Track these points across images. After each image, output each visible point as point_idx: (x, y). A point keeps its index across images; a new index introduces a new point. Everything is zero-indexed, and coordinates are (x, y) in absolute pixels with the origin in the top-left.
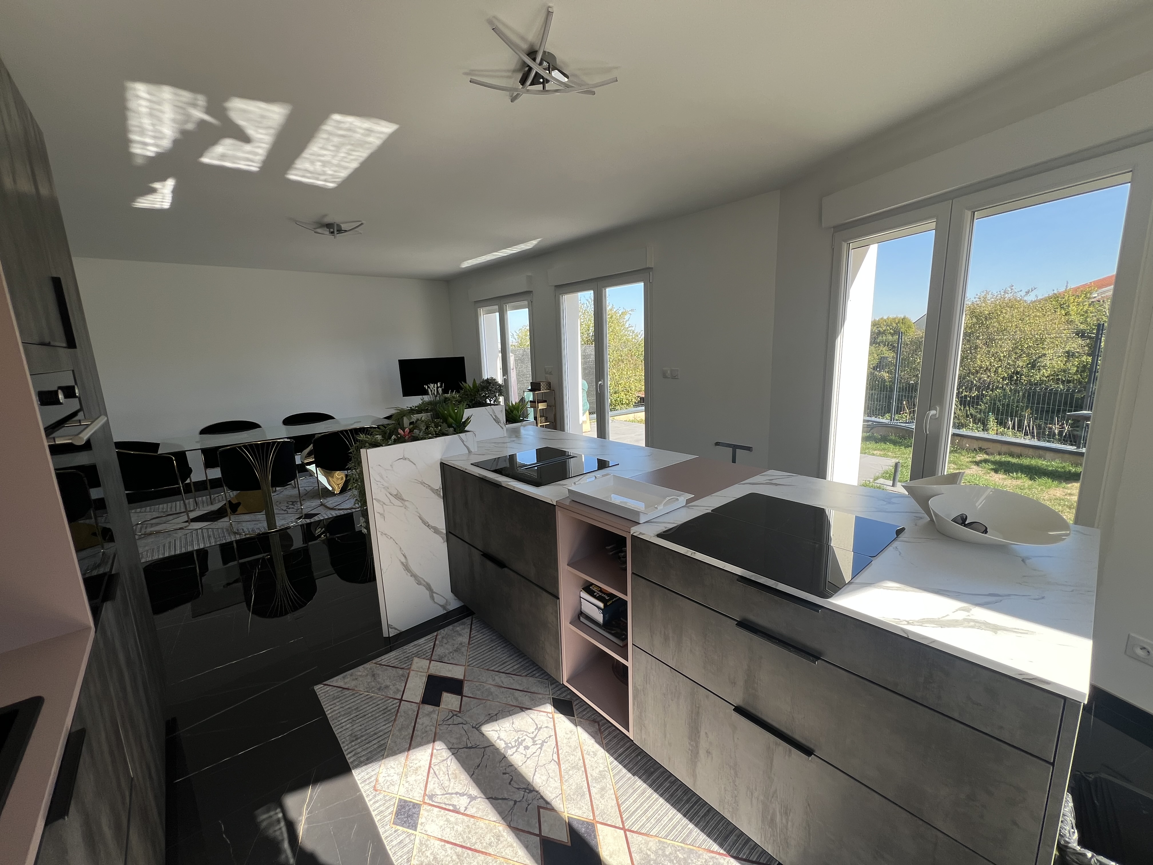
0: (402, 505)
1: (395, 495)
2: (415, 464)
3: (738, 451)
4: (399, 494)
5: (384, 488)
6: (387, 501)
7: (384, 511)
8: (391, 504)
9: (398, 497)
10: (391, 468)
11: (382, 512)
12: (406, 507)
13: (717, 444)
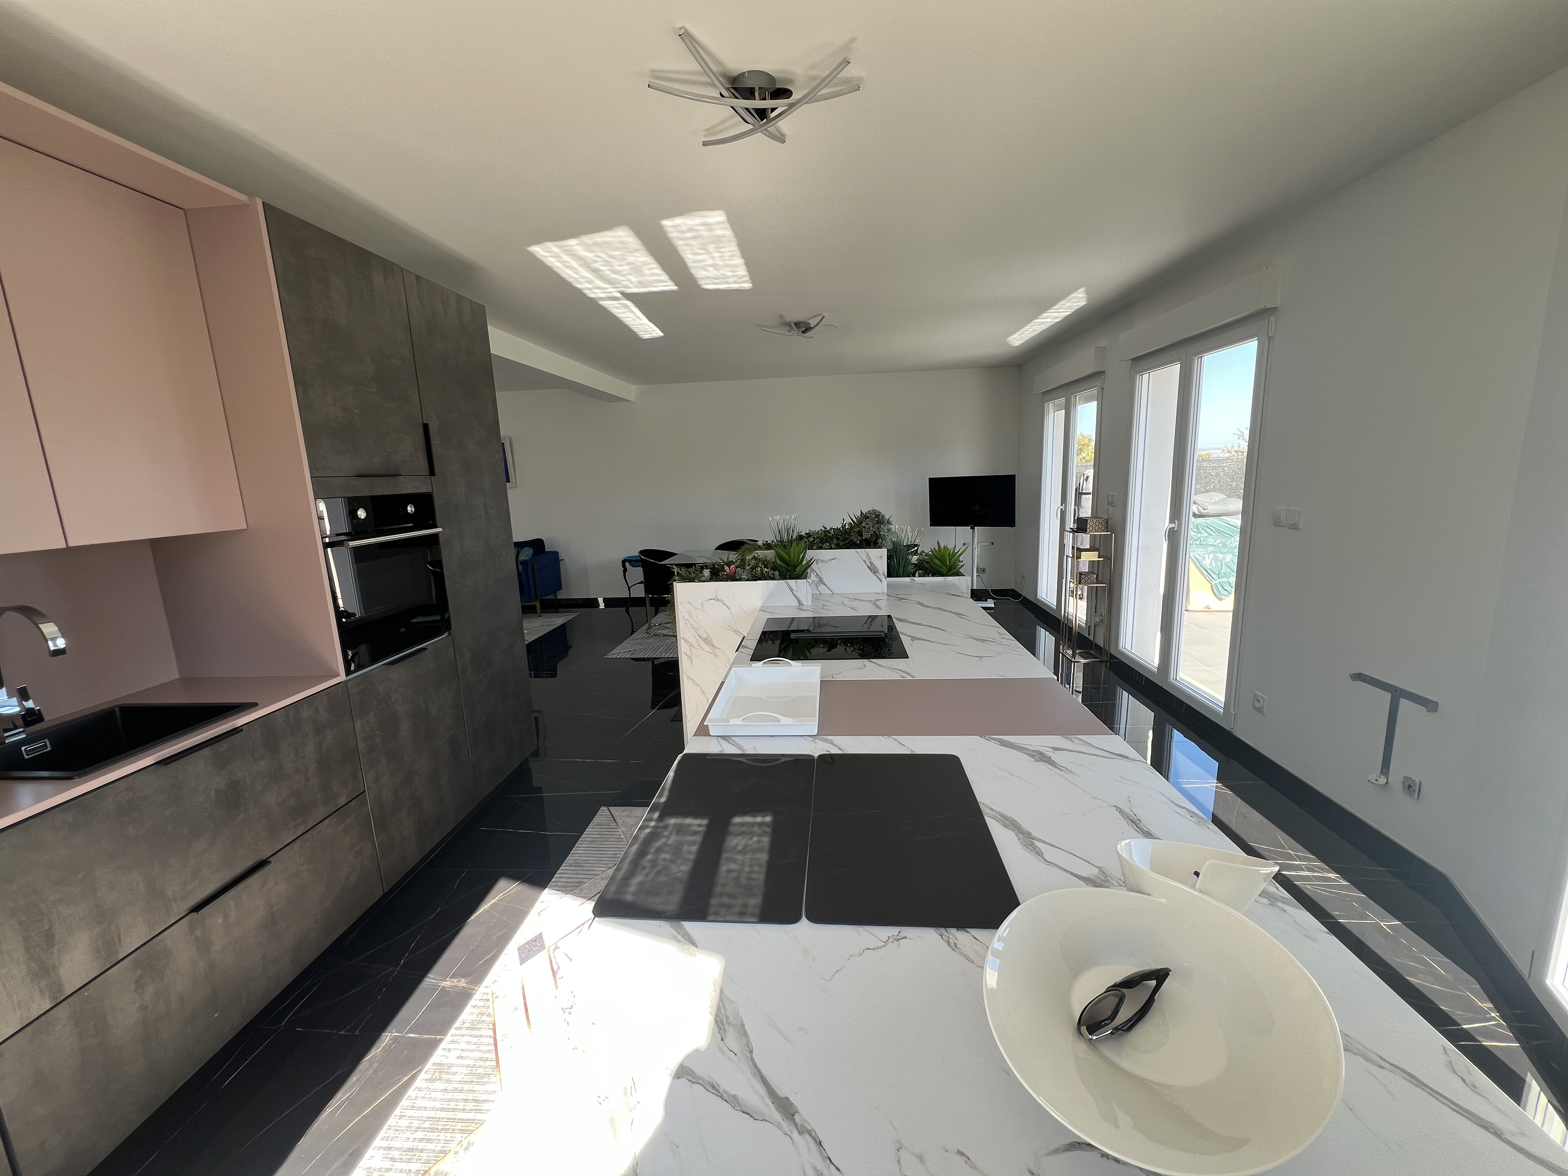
0: (712, 652)
1: (705, 639)
2: (729, 608)
3: (1403, 703)
4: (709, 639)
5: (692, 628)
6: (695, 644)
7: (692, 654)
8: (700, 648)
9: (707, 641)
10: (701, 608)
11: (689, 654)
12: (716, 655)
13: (1359, 677)
